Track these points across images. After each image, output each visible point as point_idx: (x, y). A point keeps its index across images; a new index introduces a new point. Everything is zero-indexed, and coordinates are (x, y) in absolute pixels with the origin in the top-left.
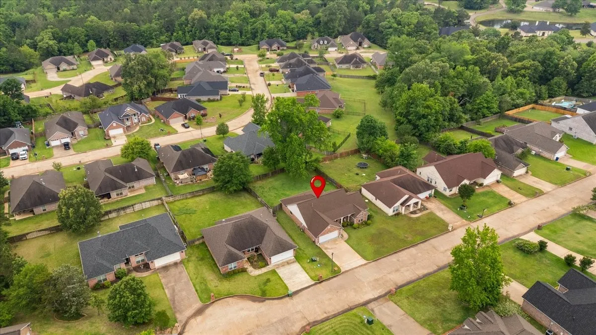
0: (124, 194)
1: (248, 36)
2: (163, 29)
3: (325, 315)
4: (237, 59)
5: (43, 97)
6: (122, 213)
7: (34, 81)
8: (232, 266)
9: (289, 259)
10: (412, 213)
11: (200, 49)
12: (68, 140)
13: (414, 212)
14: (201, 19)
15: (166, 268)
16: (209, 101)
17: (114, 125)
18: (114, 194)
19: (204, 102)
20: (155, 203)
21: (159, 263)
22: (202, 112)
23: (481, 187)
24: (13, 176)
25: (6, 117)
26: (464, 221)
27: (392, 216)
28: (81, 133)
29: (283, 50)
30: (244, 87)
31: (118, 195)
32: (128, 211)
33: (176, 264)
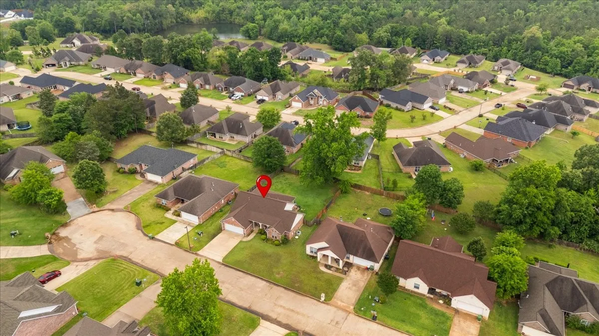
0: (224, 139)
3: (139, 262)
5: (323, 71)
6: (200, 146)
7: (335, 59)
8: (164, 201)
9: (194, 223)
10: (326, 266)
12: (266, 98)
15: (150, 182)
16: (397, 109)
17: (297, 99)
18: (217, 135)
19: (392, 108)
20: (220, 151)
21: (150, 177)
22: (368, 113)
23: (446, 306)
27: (308, 255)
28: (280, 97)
29: (595, 92)
30: (450, 109)
31: (220, 137)
32: (204, 147)
33: (157, 183)
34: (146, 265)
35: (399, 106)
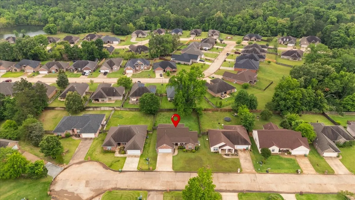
0: (105, 101)
1: (243, 30)
2: (199, 21)
3: (126, 187)
4: (224, 43)
5: (122, 49)
6: (95, 109)
7: (124, 41)
8: (109, 148)
9: (137, 155)
10: (226, 155)
11: (210, 35)
12: (108, 71)
13: (228, 155)
14: (219, 18)
15: (86, 139)
16: (185, 64)
17: (129, 68)
18: (100, 100)
19: (182, 64)
20: (111, 109)
21: (84, 135)
22: (174, 70)
23: (289, 155)
24: (76, 82)
25: (92, 56)
26: (254, 170)
27: (212, 152)
28: (116, 69)
29: (258, 41)
30: (209, 60)
31: (102, 101)
32: (98, 109)
33: (91, 139)
34: (133, 188)
35: (186, 63)
